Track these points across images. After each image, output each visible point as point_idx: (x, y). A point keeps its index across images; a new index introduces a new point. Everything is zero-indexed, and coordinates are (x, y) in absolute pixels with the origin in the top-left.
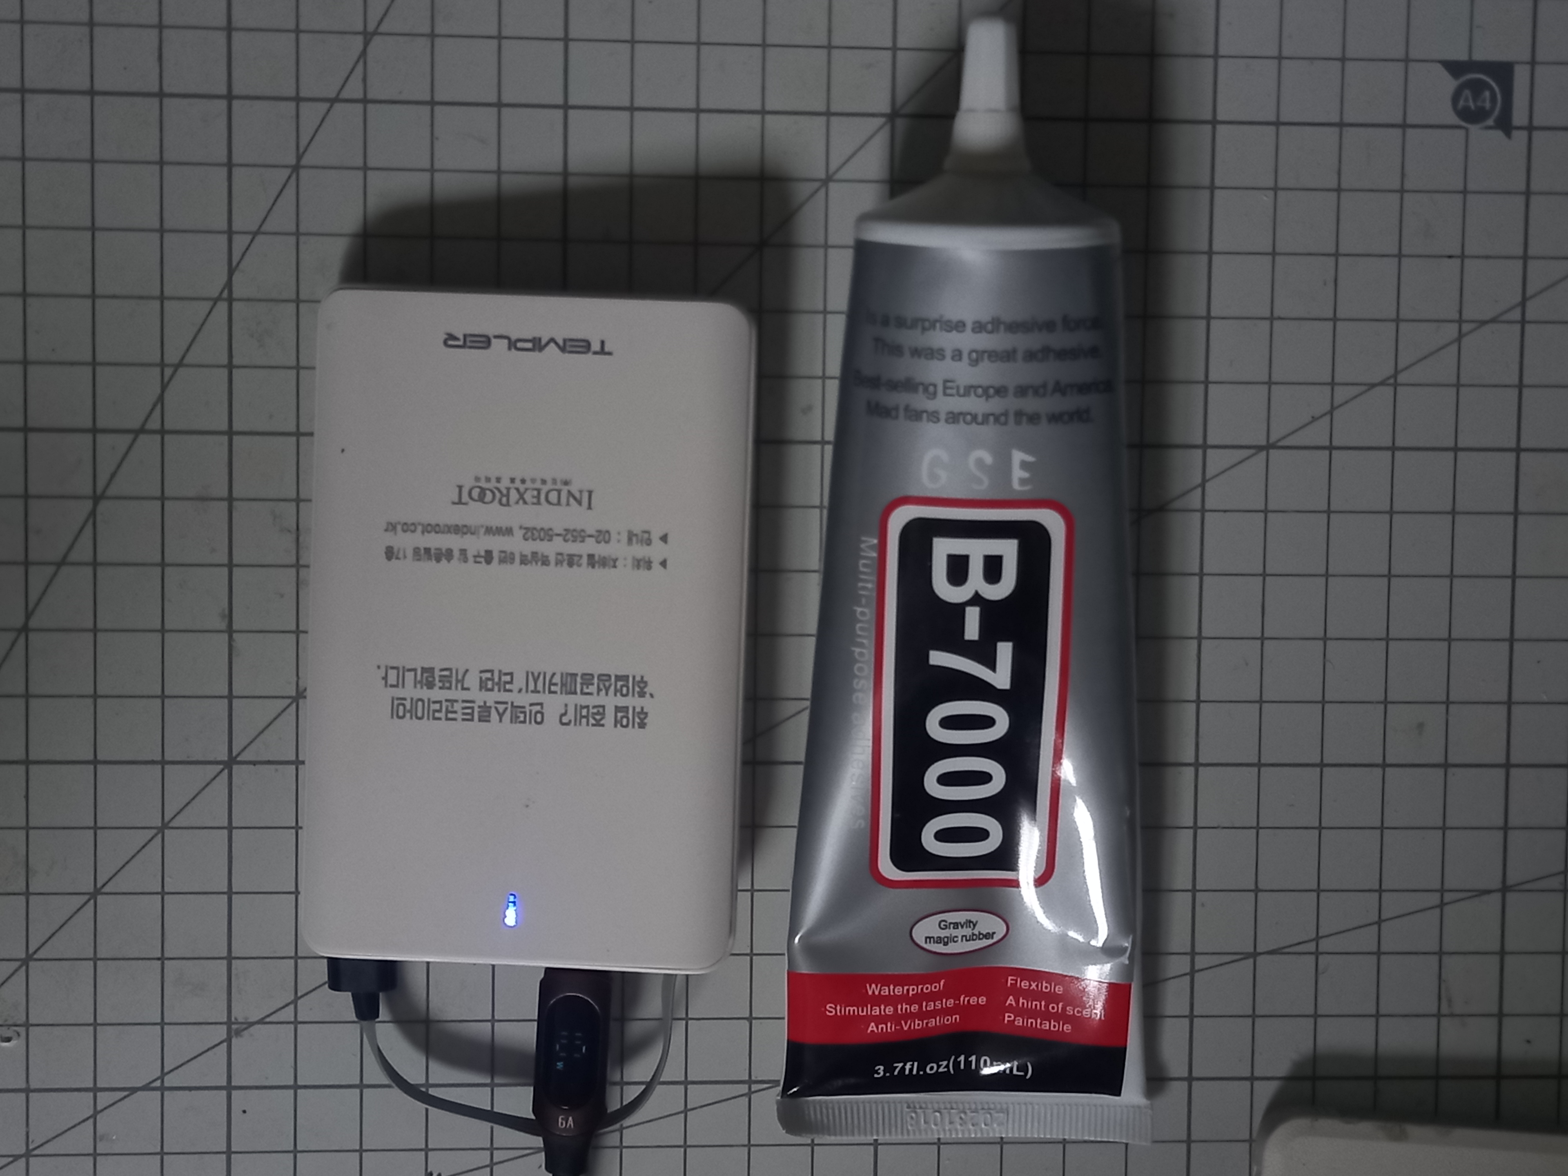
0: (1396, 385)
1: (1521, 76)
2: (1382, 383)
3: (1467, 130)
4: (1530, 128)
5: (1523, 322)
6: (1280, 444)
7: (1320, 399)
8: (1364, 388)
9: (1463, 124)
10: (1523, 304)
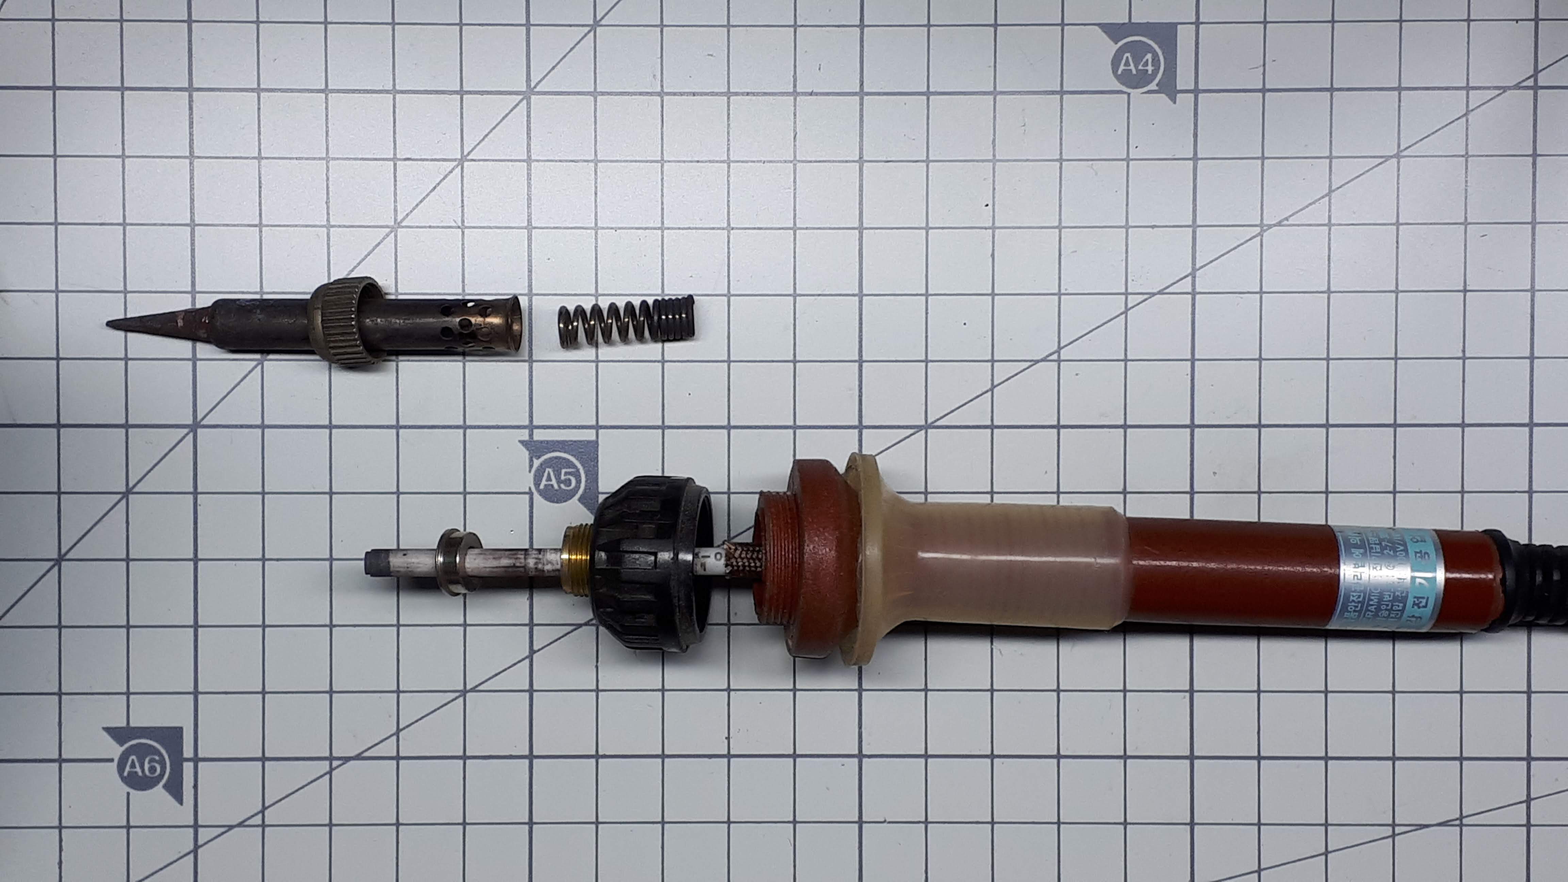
0: (1059, 361)
1: (1185, 37)
2: (1044, 360)
3: (1129, 94)
4: (1196, 91)
5: (1194, 294)
6: (938, 423)
7: (981, 376)
8: (1028, 364)
9: (1124, 89)
10: (1193, 275)
